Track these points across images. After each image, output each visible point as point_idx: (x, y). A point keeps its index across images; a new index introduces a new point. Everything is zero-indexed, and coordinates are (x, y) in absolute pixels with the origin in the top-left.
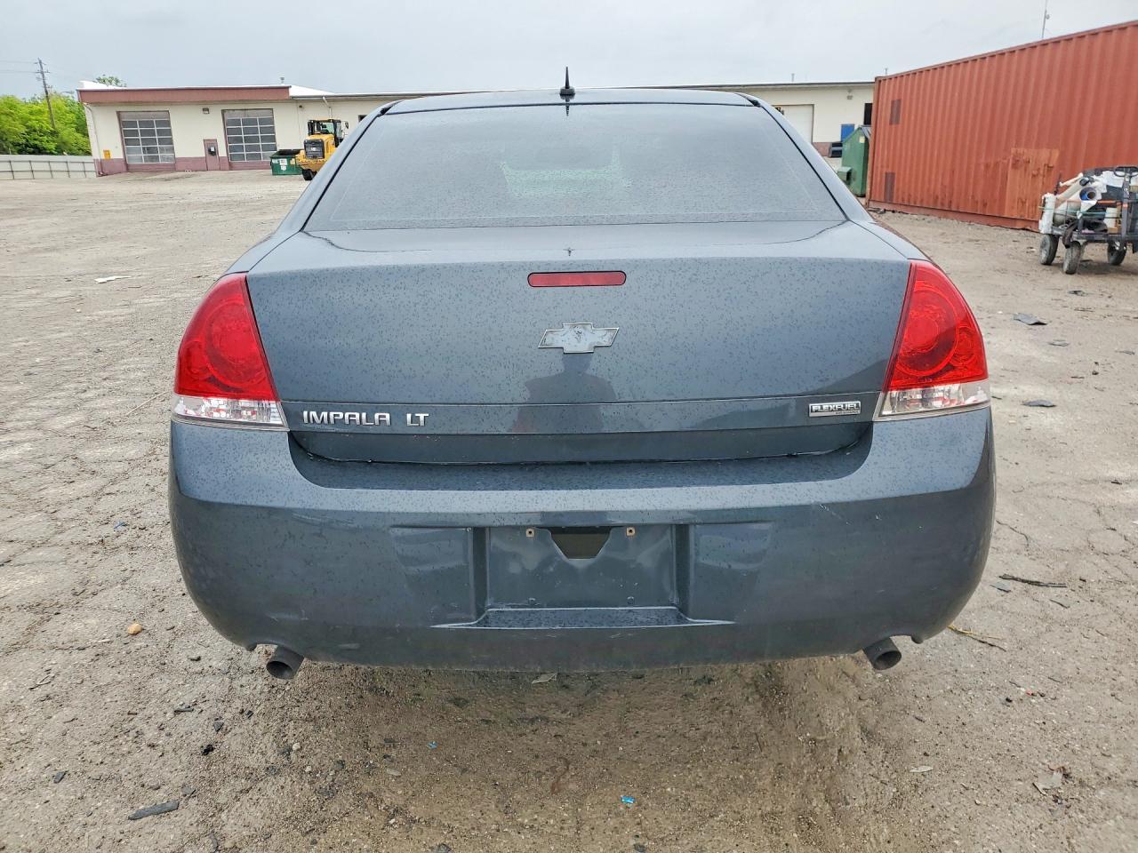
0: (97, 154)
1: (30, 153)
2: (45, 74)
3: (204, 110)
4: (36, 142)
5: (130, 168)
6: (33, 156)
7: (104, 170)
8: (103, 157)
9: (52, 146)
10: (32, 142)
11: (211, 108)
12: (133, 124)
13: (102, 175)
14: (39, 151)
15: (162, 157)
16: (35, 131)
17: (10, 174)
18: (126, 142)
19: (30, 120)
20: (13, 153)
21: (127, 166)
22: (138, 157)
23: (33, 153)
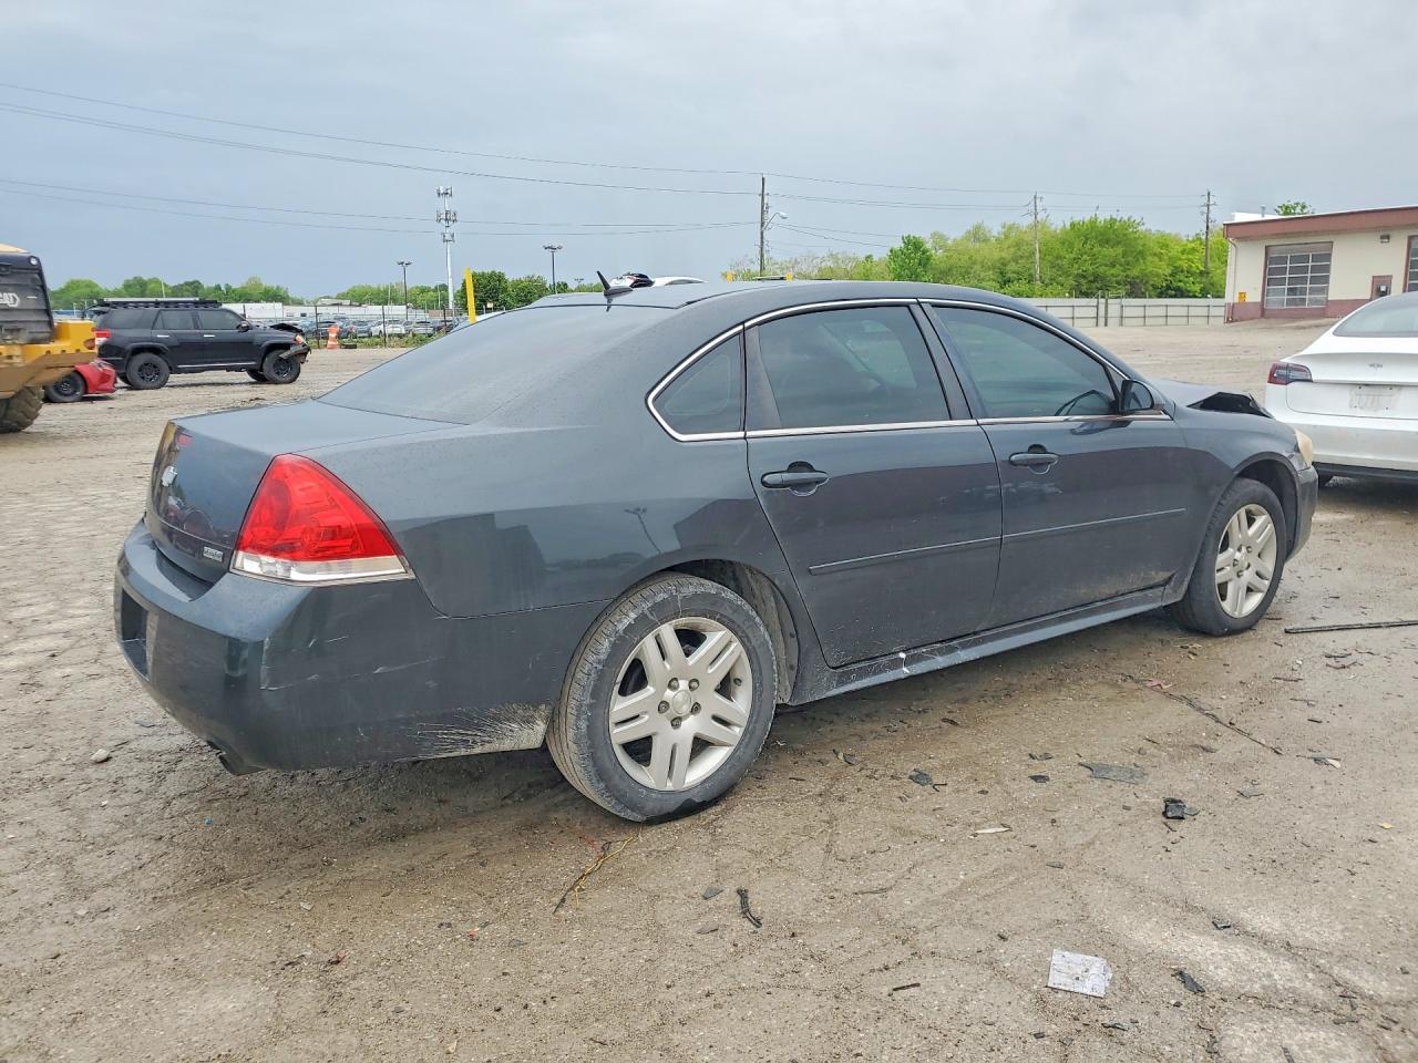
0: (1231, 297)
1: (1171, 297)
2: (1211, 208)
3: (1382, 237)
4: (1181, 284)
5: (1267, 312)
6: (1173, 300)
7: (1235, 315)
8: (1236, 300)
9: (1197, 288)
10: (1175, 284)
11: (1394, 235)
12: (1283, 260)
13: (1232, 322)
14: (1181, 293)
15: (1310, 300)
16: (1182, 271)
17: (1164, 319)
18: (1268, 281)
19: (1180, 259)
20: (1150, 297)
21: (1263, 310)
22: (1279, 298)
23: (1175, 296)
